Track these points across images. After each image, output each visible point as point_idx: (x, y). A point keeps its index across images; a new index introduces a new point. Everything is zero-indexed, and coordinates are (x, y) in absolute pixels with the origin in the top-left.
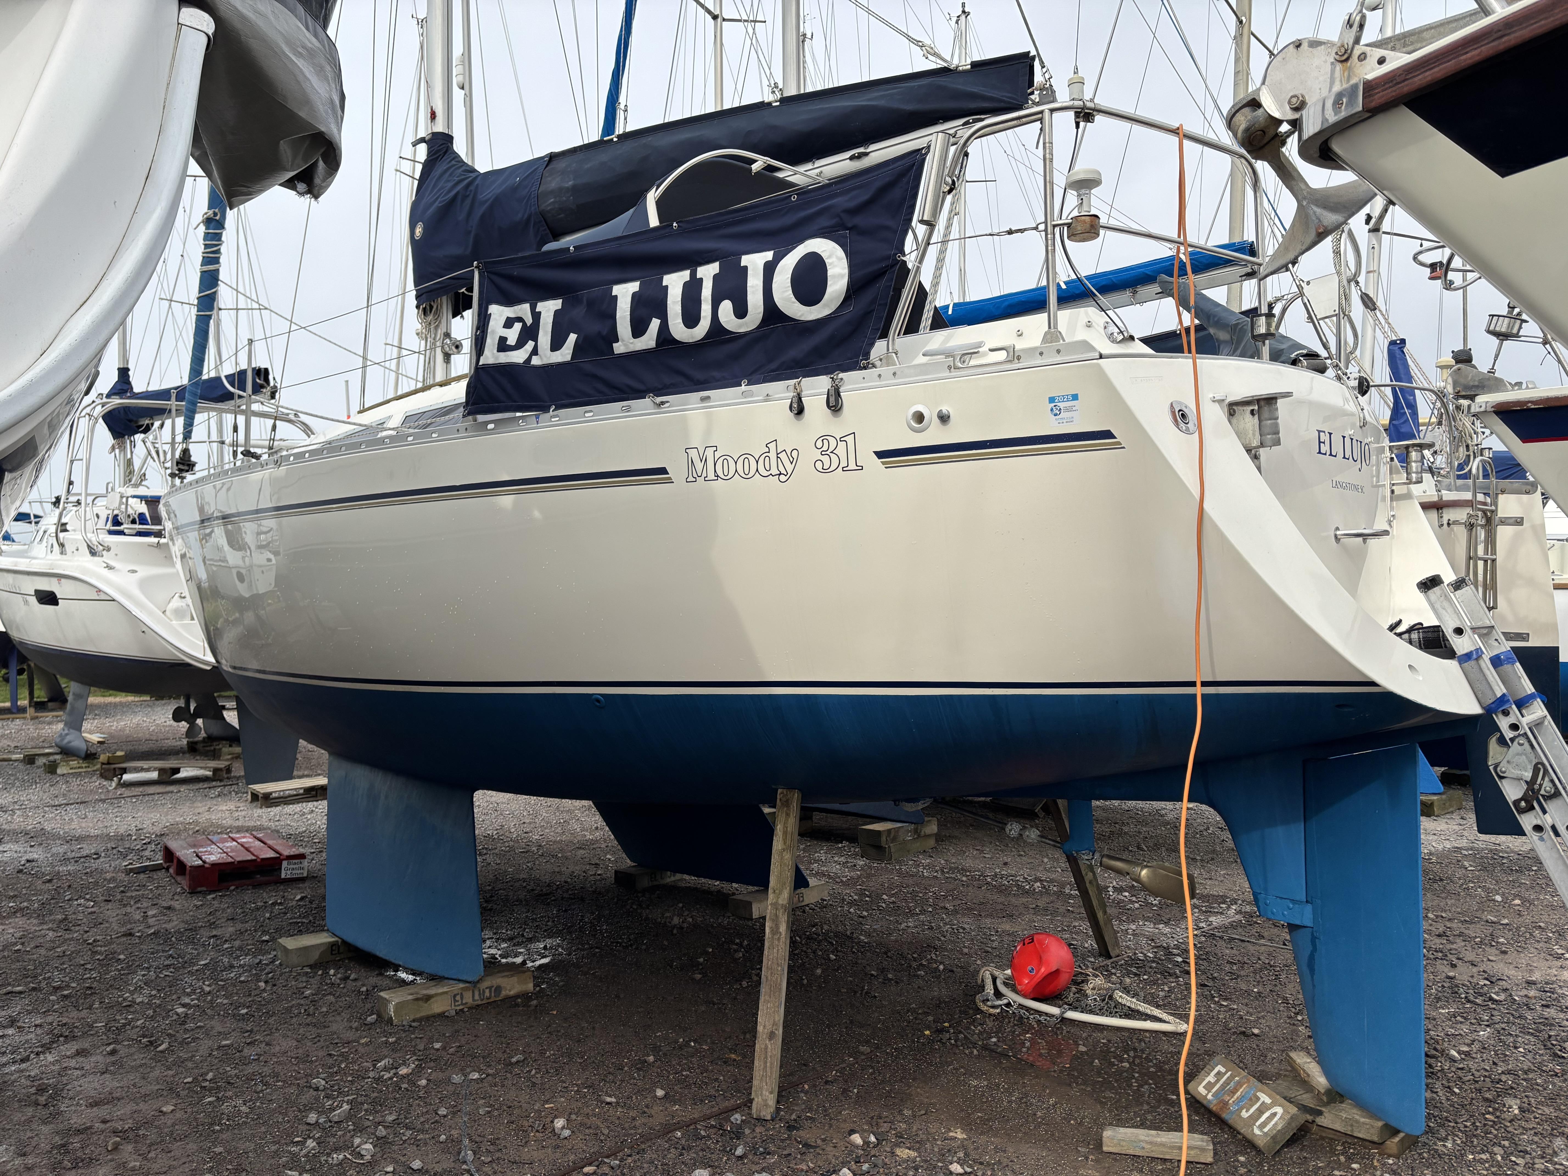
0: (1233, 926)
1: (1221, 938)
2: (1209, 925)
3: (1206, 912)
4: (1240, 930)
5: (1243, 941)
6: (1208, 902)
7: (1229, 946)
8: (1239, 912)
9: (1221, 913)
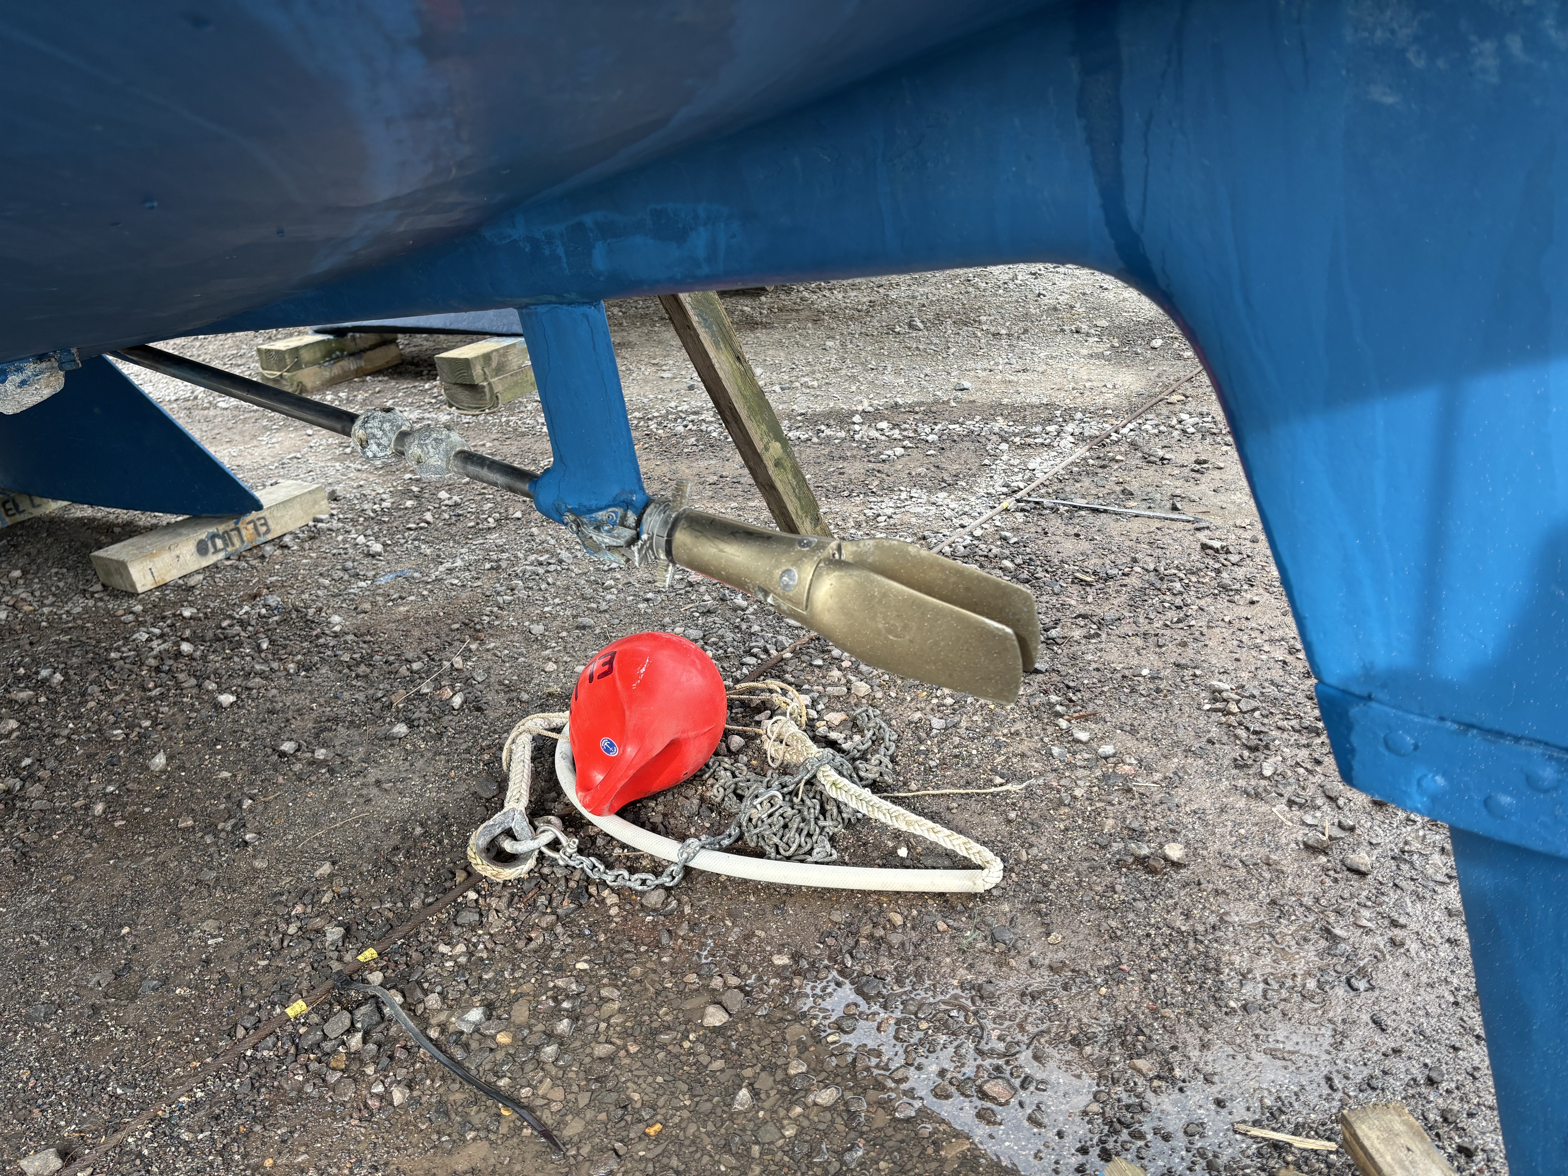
0: (1074, 474)
1: (1054, 510)
2: (1030, 479)
3: (1022, 446)
4: (1086, 482)
5: (1095, 511)
6: (1024, 422)
7: (1071, 530)
8: (1080, 438)
9: (1049, 446)
